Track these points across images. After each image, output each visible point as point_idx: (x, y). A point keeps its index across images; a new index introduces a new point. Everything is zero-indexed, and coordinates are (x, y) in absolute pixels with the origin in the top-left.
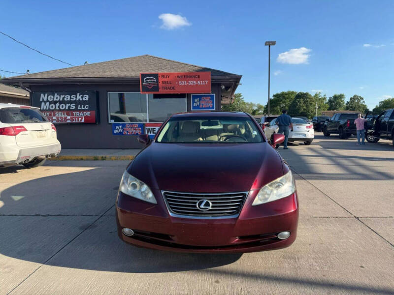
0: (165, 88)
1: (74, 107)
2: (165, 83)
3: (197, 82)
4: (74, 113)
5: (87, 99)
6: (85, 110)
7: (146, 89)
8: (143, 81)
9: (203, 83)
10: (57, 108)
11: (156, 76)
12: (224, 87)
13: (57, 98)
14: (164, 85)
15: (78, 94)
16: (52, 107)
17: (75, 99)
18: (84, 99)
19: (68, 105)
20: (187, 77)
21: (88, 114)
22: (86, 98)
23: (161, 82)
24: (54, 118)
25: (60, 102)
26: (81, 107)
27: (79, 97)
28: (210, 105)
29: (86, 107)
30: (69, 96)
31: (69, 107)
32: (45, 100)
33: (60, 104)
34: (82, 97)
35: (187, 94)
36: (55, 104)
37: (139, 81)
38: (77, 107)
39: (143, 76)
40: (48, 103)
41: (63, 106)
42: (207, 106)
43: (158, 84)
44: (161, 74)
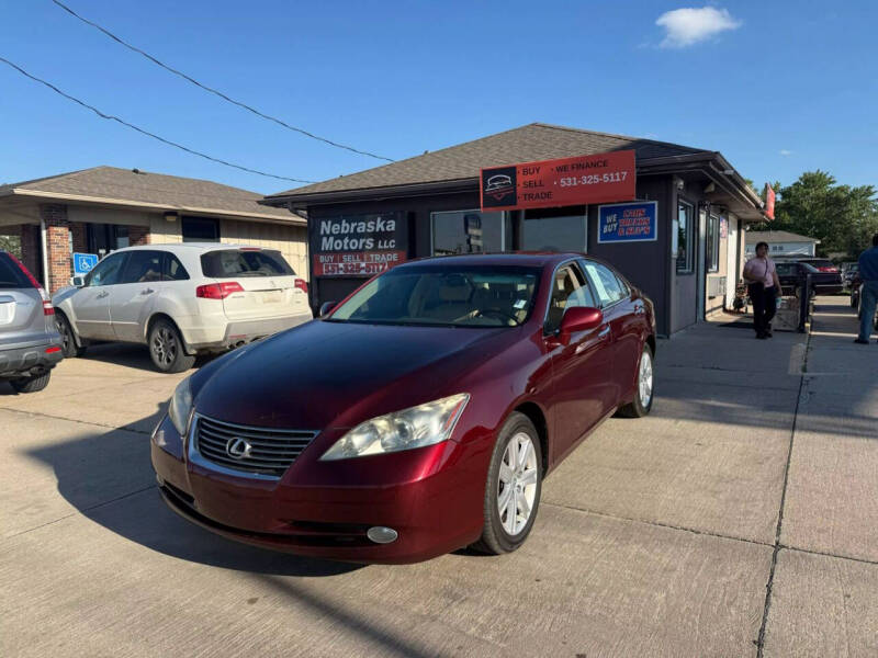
0: (531, 196)
1: (372, 245)
2: (530, 185)
3: (601, 176)
4: (372, 256)
5: (393, 229)
6: (389, 250)
7: (491, 202)
8: (485, 186)
9: (615, 177)
10: (346, 248)
11: (511, 171)
12: (682, 183)
13: (345, 228)
14: (529, 191)
15: (379, 219)
16: (338, 245)
17: (373, 228)
18: (388, 229)
19: (362, 241)
20: (579, 166)
21: (394, 257)
22: (392, 226)
23: (522, 185)
24: (341, 265)
25: (351, 236)
26: (382, 244)
27: (380, 226)
28: (644, 229)
29: (392, 244)
30: (364, 224)
31: (364, 244)
32: (328, 232)
33: (350, 239)
34: (385, 225)
35: (590, 206)
36: (342, 239)
37: (479, 185)
38: (376, 243)
39: (487, 173)
40: (331, 239)
41: (354, 244)
42: (637, 231)
43: (515, 189)
44: (521, 166)
